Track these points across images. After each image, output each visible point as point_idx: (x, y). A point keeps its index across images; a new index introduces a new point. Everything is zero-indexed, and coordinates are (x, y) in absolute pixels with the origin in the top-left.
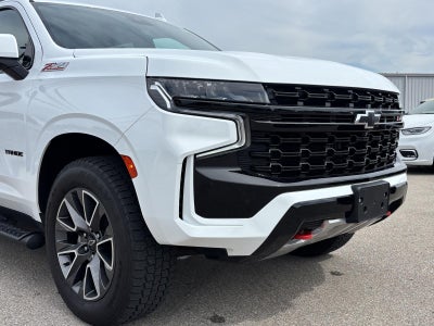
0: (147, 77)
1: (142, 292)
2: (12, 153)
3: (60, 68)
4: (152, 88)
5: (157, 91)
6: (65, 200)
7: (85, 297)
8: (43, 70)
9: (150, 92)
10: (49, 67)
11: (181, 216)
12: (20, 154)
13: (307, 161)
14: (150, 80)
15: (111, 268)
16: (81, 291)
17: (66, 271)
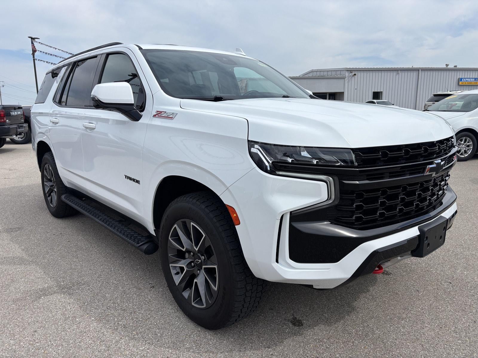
0: (248, 141)
1: (241, 310)
2: (130, 179)
3: (169, 117)
4: (253, 150)
5: (257, 154)
6: (175, 226)
7: (193, 304)
8: (155, 116)
9: (251, 154)
10: (159, 114)
11: (277, 261)
12: (138, 182)
13: (383, 209)
14: (251, 144)
15: (216, 289)
16: (190, 297)
17: (177, 279)
